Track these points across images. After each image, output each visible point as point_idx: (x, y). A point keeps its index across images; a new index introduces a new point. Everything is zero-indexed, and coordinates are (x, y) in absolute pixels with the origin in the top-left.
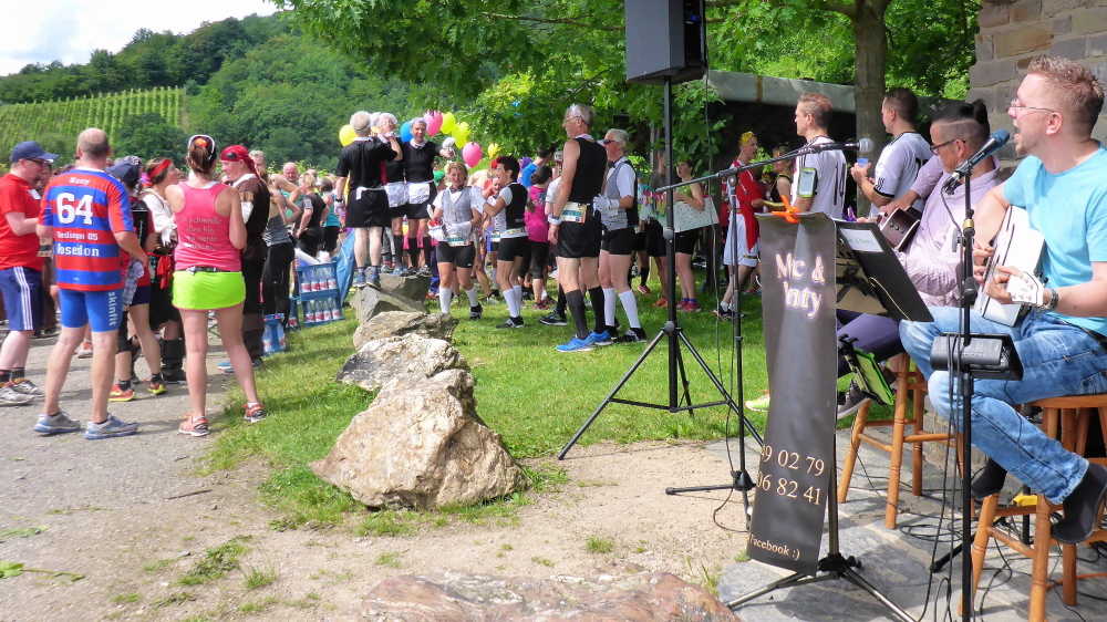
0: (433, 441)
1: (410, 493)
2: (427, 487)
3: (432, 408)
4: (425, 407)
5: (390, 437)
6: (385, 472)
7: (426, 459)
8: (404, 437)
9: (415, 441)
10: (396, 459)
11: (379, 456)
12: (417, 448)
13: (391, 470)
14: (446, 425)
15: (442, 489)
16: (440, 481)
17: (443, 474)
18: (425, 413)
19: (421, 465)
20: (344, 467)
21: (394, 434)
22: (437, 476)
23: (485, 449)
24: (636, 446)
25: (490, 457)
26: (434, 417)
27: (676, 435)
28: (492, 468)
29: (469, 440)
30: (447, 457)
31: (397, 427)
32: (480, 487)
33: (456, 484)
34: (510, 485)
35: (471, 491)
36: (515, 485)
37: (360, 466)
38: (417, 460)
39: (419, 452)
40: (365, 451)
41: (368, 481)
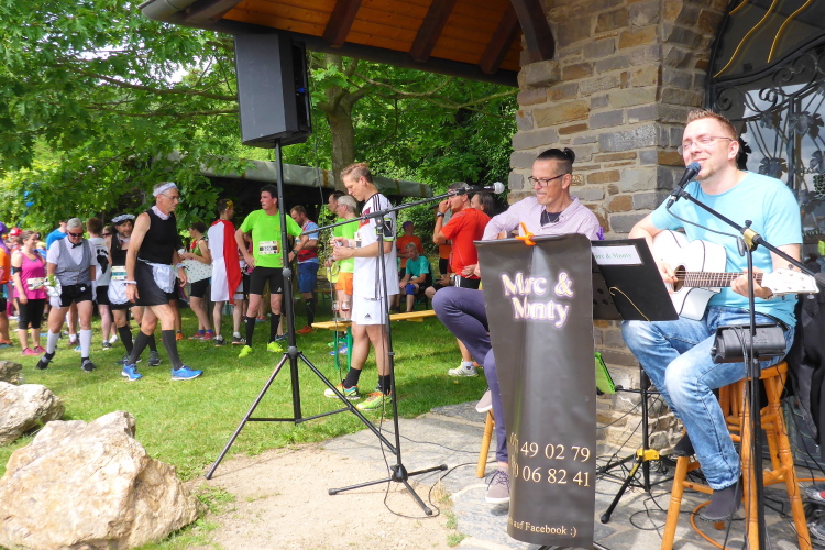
0: (122, 485)
1: (99, 540)
2: (119, 531)
3: (114, 452)
4: (106, 453)
5: (69, 488)
6: (69, 524)
7: (116, 504)
8: (87, 486)
9: (101, 487)
10: (81, 509)
11: (58, 509)
12: (105, 494)
13: (76, 521)
14: (132, 467)
15: (134, 531)
16: (132, 522)
17: (134, 516)
18: (107, 458)
19: (113, 511)
21: (74, 484)
22: (128, 518)
23: (165, 483)
25: (172, 490)
26: (117, 461)
27: (292, 440)
28: (176, 501)
29: (152, 477)
30: (136, 498)
31: (76, 476)
32: (168, 521)
33: (147, 522)
34: (193, 513)
35: (161, 526)
36: (198, 512)
38: (106, 507)
39: (108, 498)
41: (48, 536)
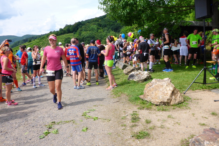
0: (170, 92)
1: (165, 102)
2: (169, 101)
3: (168, 86)
4: (167, 86)
5: (160, 91)
6: (160, 98)
7: (169, 96)
8: (163, 91)
9: (166, 92)
10: (162, 96)
11: (158, 95)
12: (167, 93)
13: (161, 98)
14: (172, 89)
15: (172, 101)
16: (172, 100)
17: (172, 99)
18: (167, 87)
19: (168, 97)
20: (149, 97)
21: (161, 91)
22: (171, 99)
23: (178, 93)
24: (196, 91)
25: (179, 95)
26: (169, 87)
27: (203, 88)
28: (180, 97)
29: (175, 92)
30: (172, 95)
31: (161, 89)
32: (178, 101)
33: (174, 100)
34: (183, 100)
35: (177, 102)
36: (184, 100)
37: (153, 97)
38: (167, 96)
39: (167, 94)
40: (153, 94)
41: (155, 100)
